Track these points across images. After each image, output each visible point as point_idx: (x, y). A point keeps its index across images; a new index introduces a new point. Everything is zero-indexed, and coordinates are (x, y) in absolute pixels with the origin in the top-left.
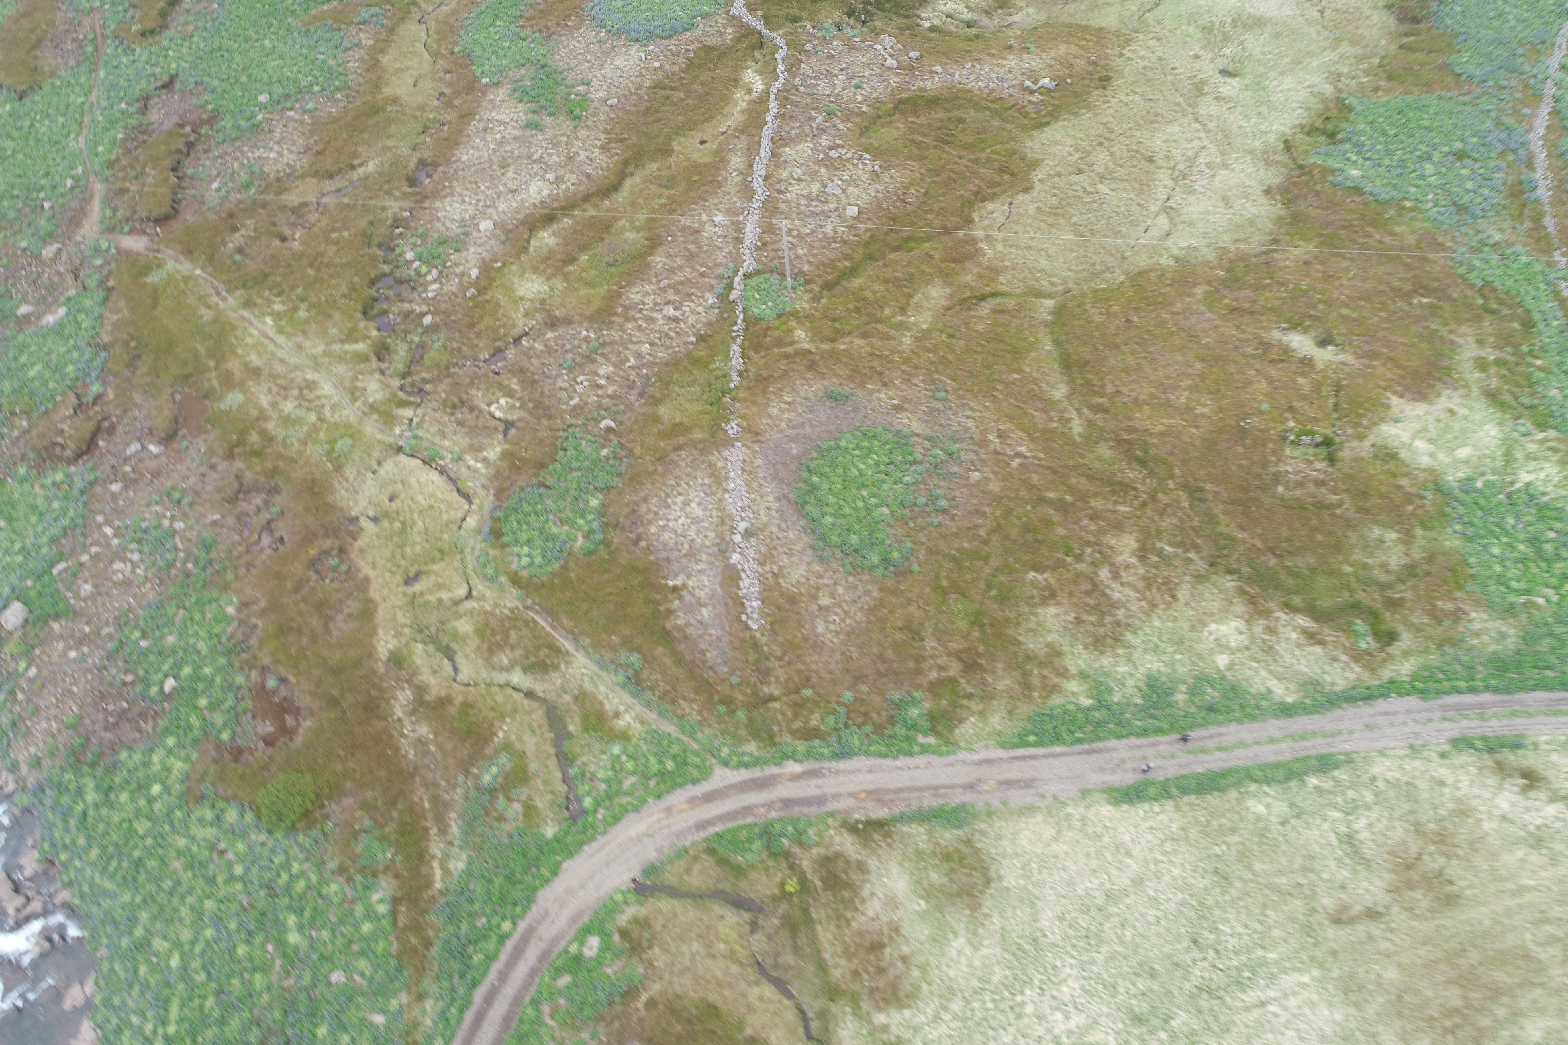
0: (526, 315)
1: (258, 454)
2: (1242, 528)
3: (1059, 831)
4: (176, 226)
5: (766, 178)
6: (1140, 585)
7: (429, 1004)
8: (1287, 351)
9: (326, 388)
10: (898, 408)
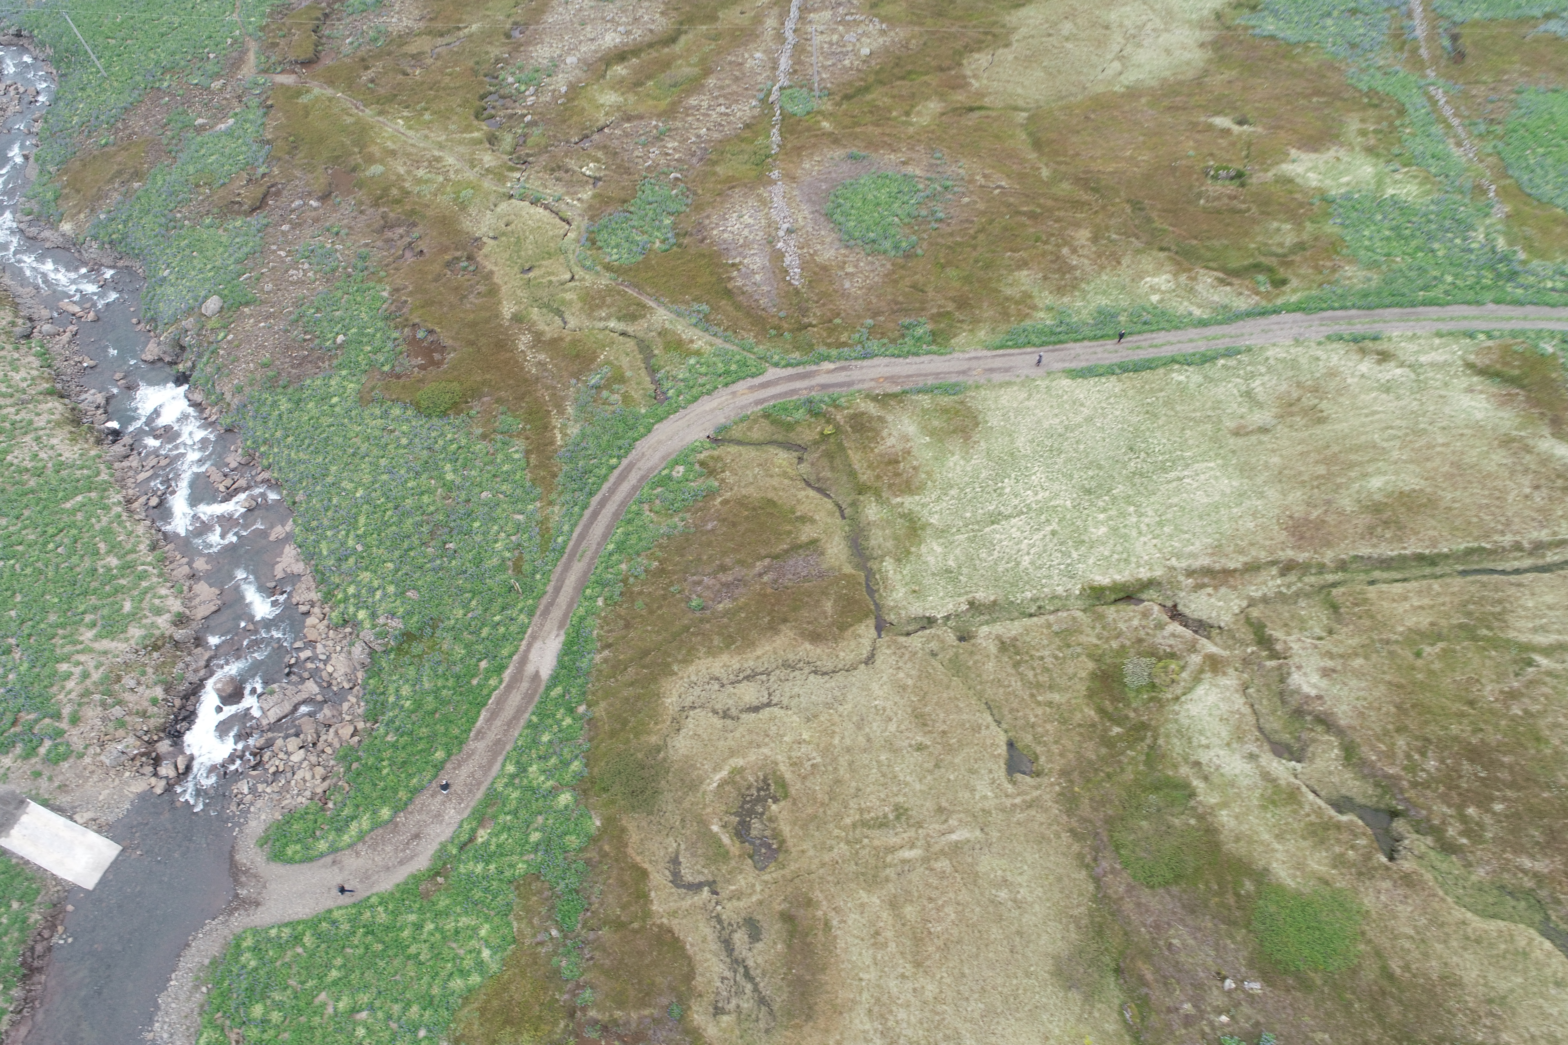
0: (607, 114)
1: (398, 202)
2: (1171, 225)
3: (1030, 395)
4: (318, 68)
5: (795, 31)
6: (1093, 256)
7: (556, 509)
8: (1210, 127)
9: (450, 160)
10: (904, 163)
